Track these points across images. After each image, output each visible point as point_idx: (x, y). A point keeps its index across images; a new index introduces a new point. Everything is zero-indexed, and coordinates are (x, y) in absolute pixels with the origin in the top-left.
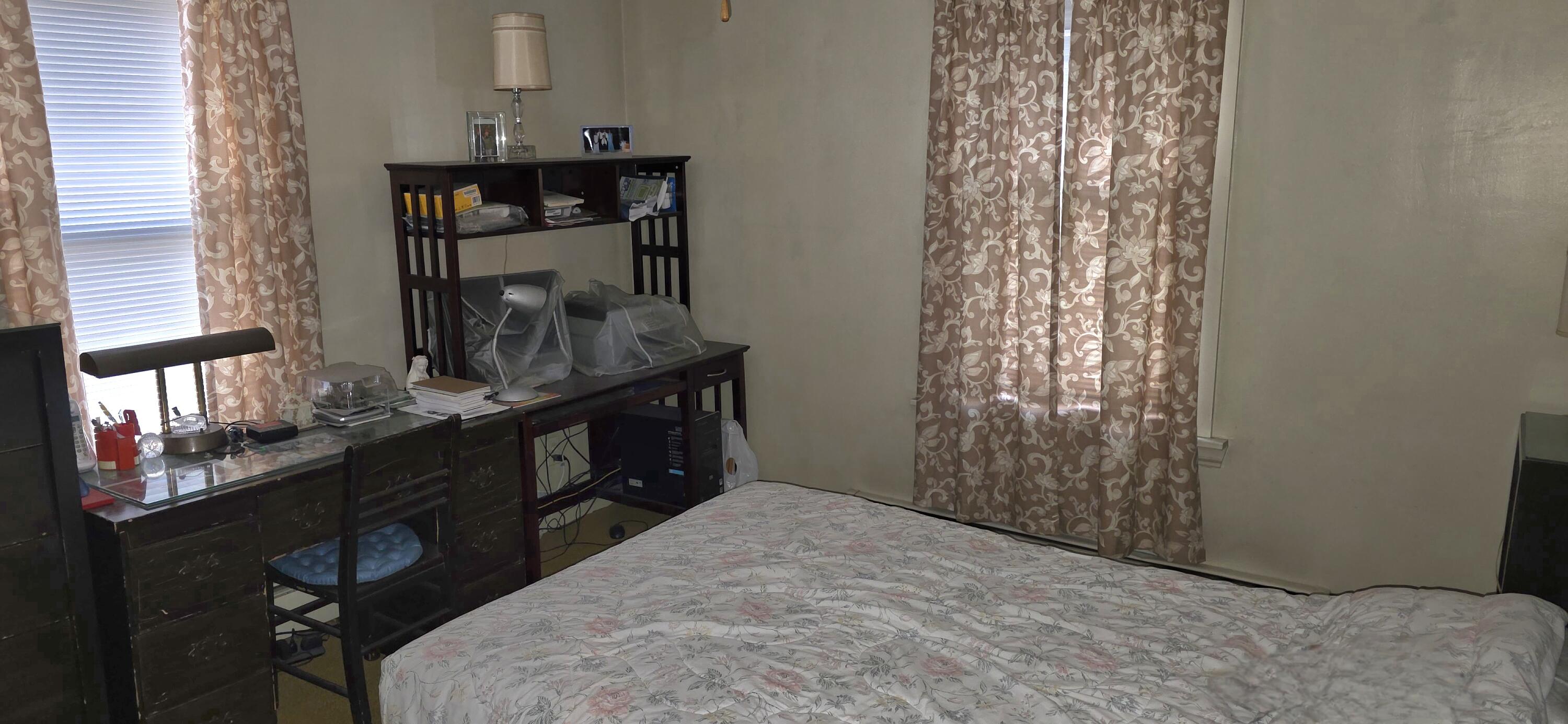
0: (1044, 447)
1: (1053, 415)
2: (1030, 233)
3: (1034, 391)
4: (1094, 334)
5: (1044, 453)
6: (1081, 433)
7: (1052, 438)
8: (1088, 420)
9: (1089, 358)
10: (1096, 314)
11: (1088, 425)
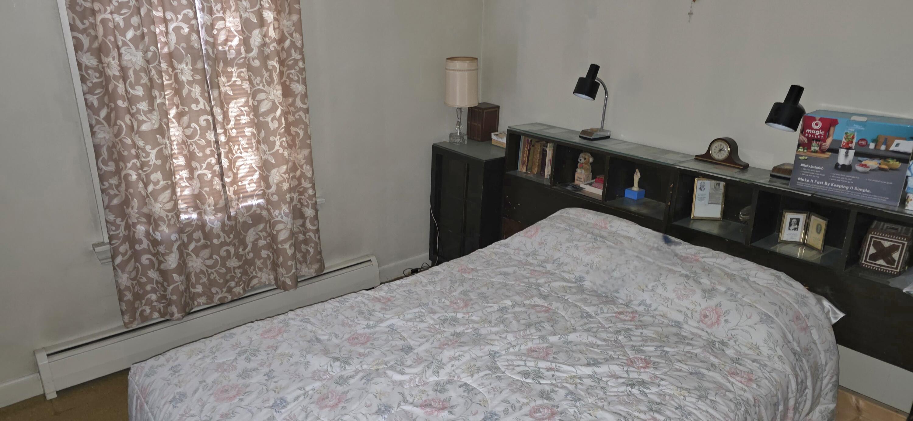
0: (228, 240)
1: (229, 217)
2: (193, 90)
3: (217, 204)
4: (240, 155)
5: (228, 245)
6: (245, 222)
7: (231, 233)
8: (247, 213)
9: (240, 171)
10: (238, 141)
11: (248, 216)
